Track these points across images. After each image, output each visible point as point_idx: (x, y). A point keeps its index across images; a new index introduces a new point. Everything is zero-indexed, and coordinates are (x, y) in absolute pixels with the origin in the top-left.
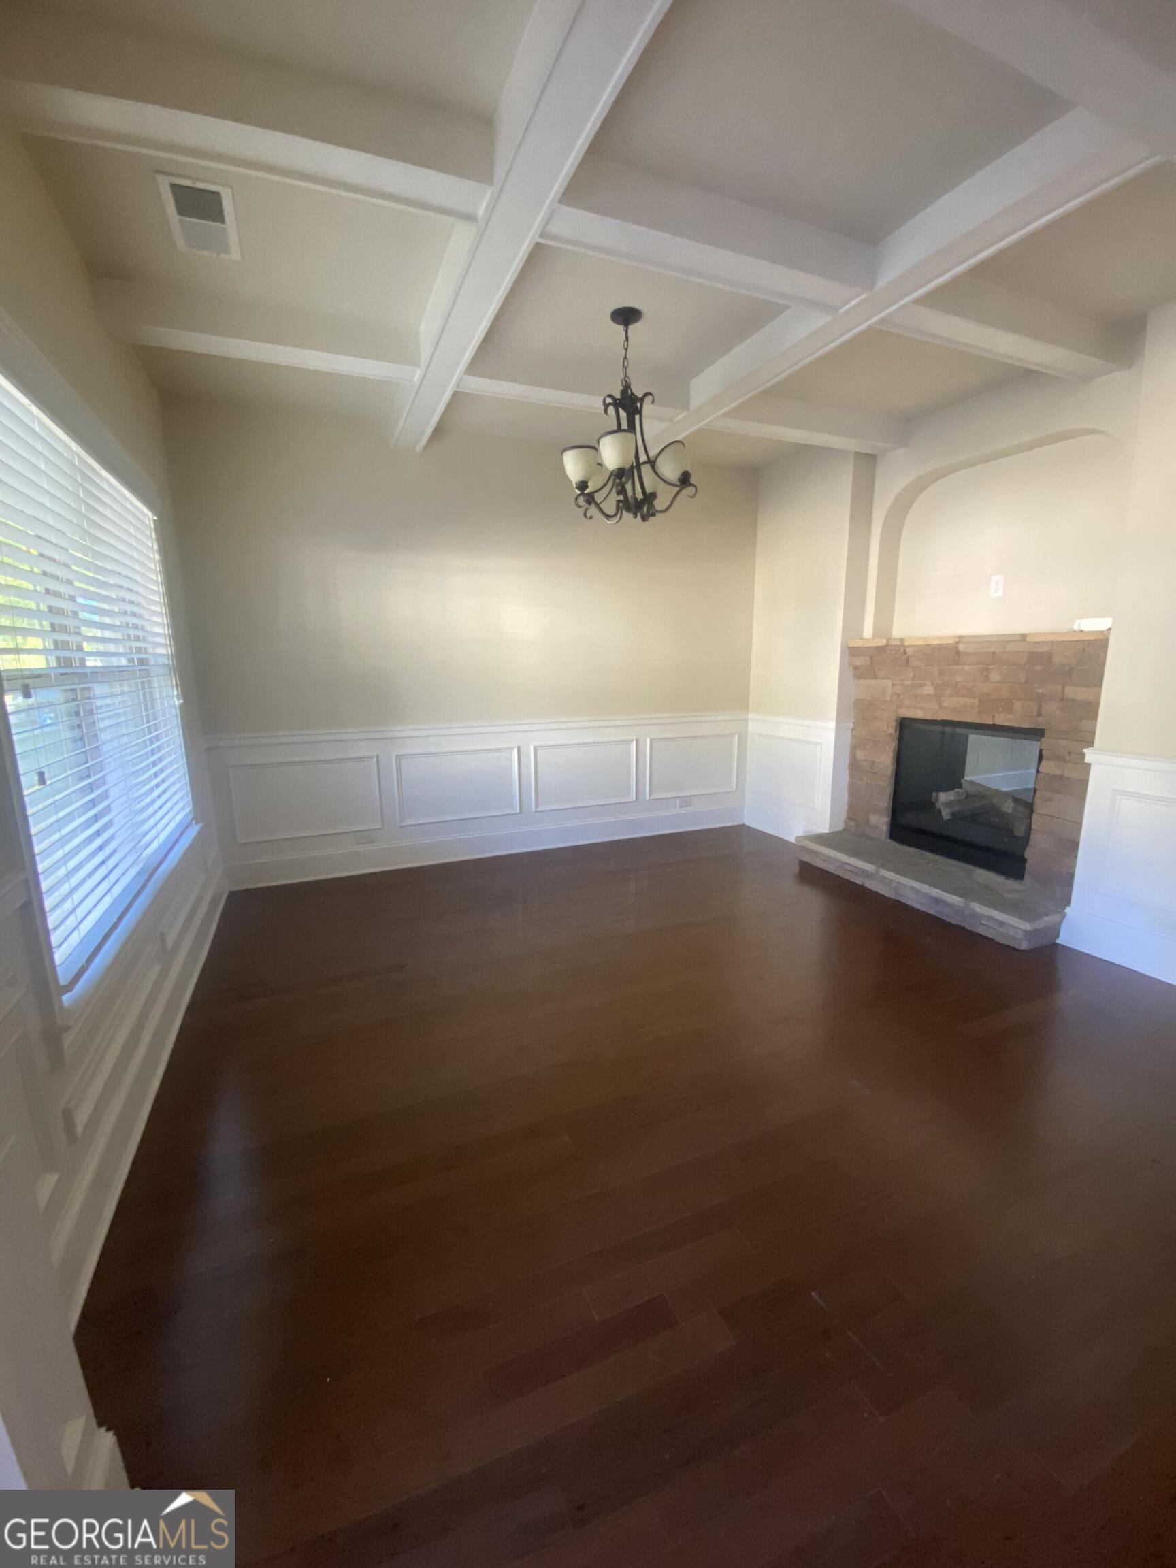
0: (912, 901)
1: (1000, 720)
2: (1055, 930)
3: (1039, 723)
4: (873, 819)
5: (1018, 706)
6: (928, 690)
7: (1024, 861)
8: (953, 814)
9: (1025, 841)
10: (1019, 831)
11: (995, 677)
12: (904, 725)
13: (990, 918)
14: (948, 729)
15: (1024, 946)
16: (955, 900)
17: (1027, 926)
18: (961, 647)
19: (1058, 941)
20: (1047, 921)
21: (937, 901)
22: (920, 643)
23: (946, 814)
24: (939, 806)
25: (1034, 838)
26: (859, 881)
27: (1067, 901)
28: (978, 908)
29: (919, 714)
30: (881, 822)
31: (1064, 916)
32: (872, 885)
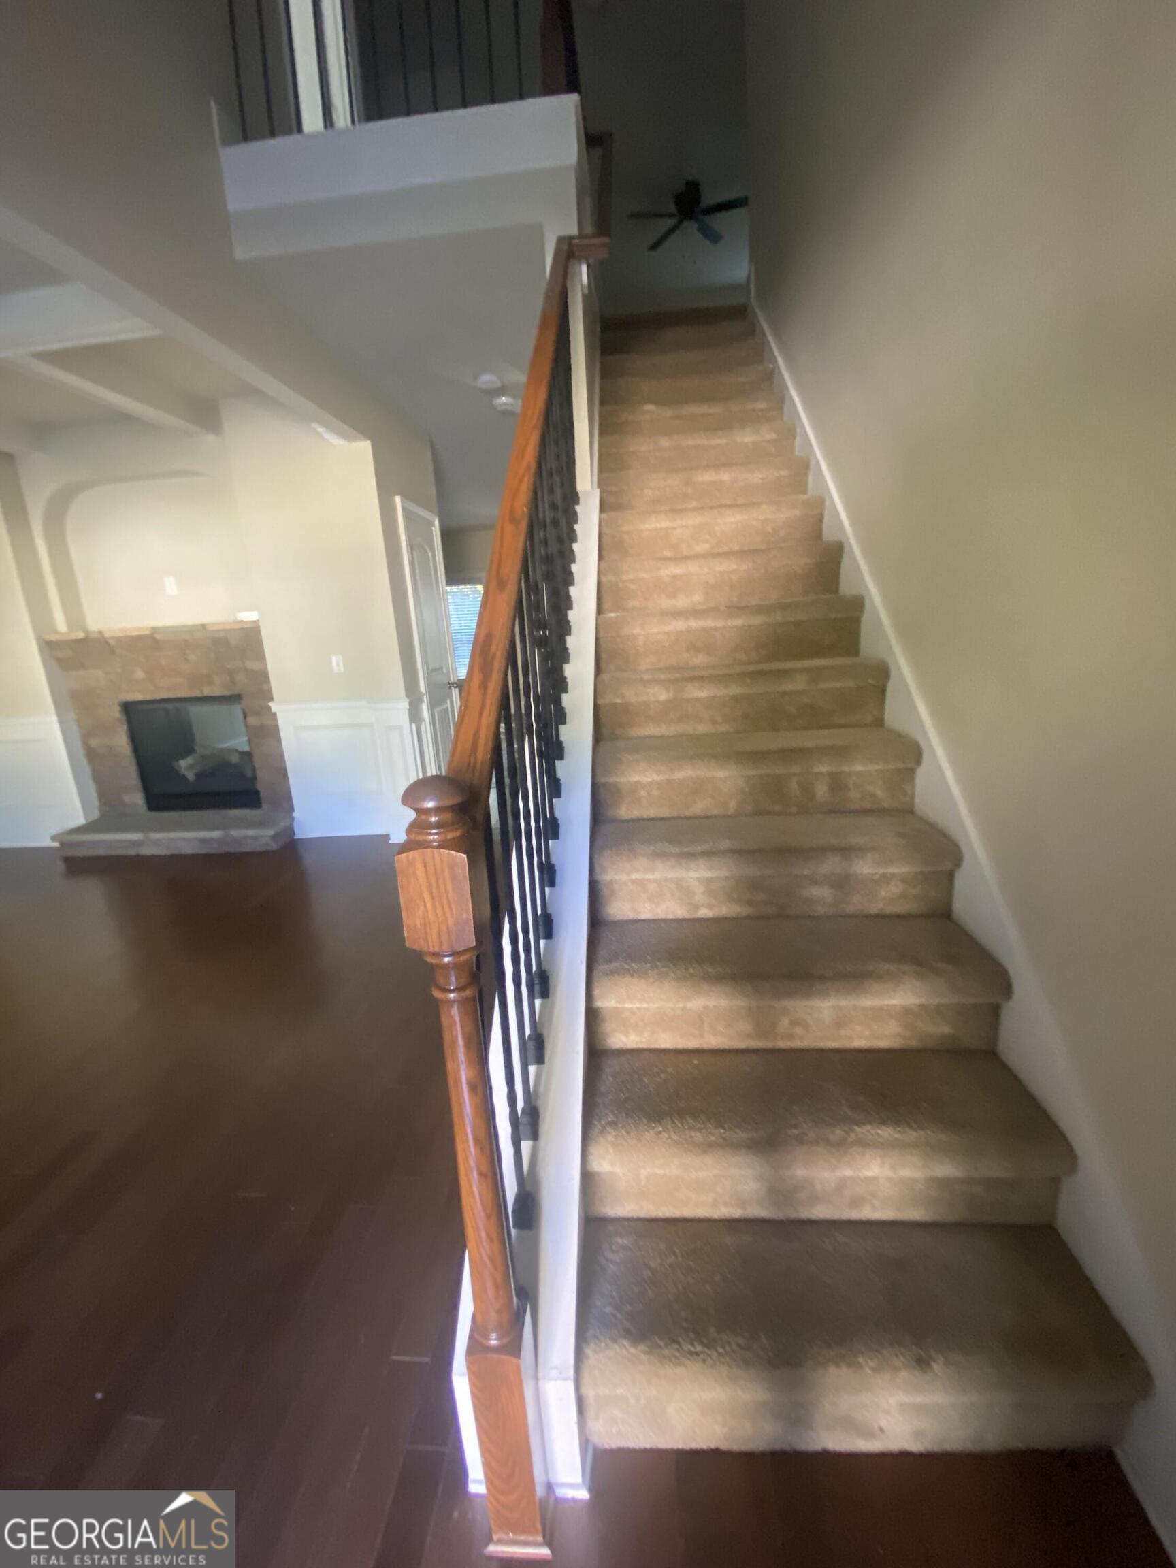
0: (188, 850)
1: (207, 692)
2: (290, 830)
3: (236, 692)
4: (127, 798)
5: (216, 678)
6: (140, 674)
7: (257, 793)
8: (198, 775)
9: (254, 778)
10: (249, 774)
11: (192, 658)
12: (128, 708)
13: (246, 837)
14: (170, 706)
15: (274, 846)
16: (216, 834)
17: (271, 832)
18: (158, 637)
19: (295, 837)
20: (283, 824)
21: (203, 841)
22: (120, 634)
23: (191, 776)
24: (184, 771)
25: (260, 774)
26: (132, 852)
27: (292, 809)
28: (235, 833)
29: (139, 697)
30: (137, 799)
31: (293, 819)
32: (146, 851)
